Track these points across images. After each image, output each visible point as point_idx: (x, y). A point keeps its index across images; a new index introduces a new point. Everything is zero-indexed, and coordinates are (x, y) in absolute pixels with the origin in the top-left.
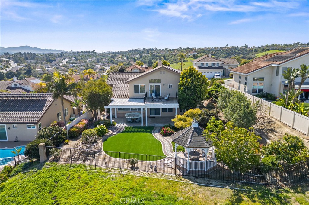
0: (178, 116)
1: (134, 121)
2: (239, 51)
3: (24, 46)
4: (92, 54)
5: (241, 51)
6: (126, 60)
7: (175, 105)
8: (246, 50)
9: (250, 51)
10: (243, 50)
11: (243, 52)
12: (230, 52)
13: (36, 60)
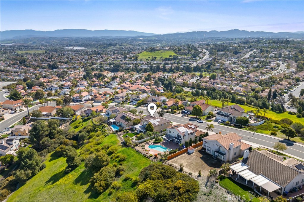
13: (224, 52)
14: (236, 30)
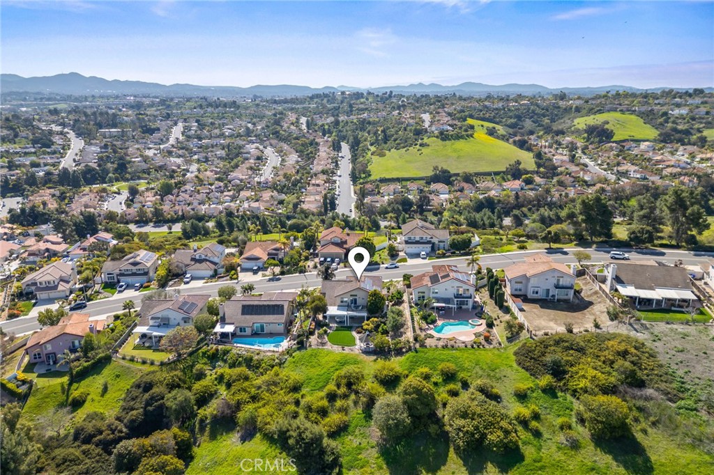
0: (366, 322)
1: (340, 322)
2: (543, 109)
3: (68, 73)
4: (232, 111)
5: (547, 110)
6: (305, 131)
7: (365, 314)
8: (559, 107)
9: (565, 109)
10: (551, 107)
11: (550, 111)
12: (524, 112)
13: (119, 130)
14: (74, 76)
